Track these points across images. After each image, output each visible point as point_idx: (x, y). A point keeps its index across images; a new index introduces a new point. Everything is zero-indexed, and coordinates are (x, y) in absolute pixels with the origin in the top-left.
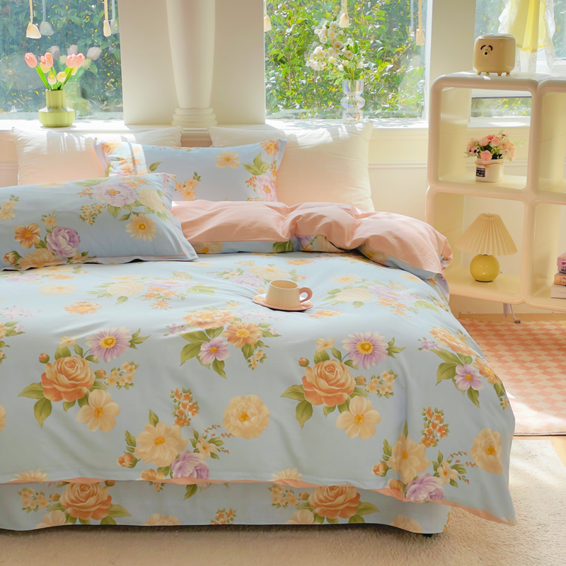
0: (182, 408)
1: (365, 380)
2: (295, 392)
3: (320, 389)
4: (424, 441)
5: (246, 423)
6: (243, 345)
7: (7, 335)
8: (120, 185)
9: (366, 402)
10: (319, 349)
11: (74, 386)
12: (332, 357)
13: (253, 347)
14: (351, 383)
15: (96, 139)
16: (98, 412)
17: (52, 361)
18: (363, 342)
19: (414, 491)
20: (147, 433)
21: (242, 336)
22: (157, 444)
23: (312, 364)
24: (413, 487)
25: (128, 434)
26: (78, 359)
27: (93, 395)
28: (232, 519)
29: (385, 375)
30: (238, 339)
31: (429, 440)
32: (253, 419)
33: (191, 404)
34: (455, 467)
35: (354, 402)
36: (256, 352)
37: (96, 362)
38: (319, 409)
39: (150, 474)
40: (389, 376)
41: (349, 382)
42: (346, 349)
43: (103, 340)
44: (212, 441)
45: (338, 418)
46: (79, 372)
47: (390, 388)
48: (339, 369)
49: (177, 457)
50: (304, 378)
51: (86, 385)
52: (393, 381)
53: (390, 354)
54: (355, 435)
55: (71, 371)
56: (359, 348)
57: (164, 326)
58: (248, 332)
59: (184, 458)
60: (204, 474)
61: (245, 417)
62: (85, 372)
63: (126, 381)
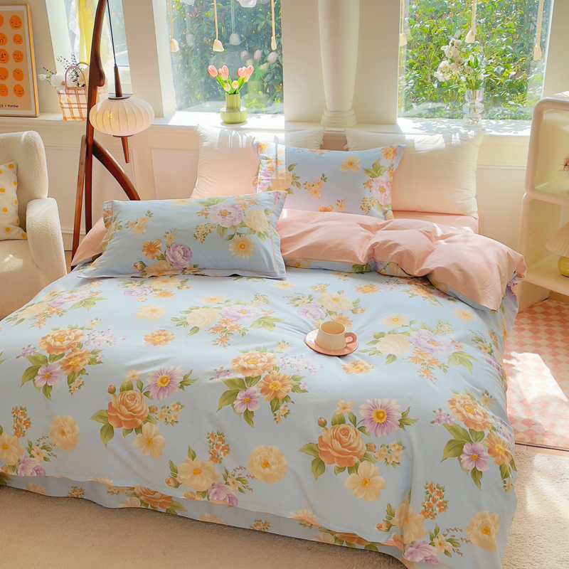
0: (215, 448)
1: (375, 447)
2: (311, 448)
3: (333, 450)
4: (423, 513)
5: (267, 469)
6: (273, 398)
7: (89, 364)
8: (232, 206)
9: (374, 468)
10: (338, 411)
11: (133, 416)
12: (348, 421)
13: (280, 401)
14: (362, 448)
15: (254, 138)
16: (149, 441)
17: (117, 392)
18: (379, 409)
19: (411, 553)
20: (187, 464)
21: (274, 388)
22: (195, 474)
23: (329, 426)
24: (411, 549)
25: (171, 463)
26: (138, 394)
27: (146, 427)
28: (267, 528)
29: (394, 446)
30: (270, 391)
31: (428, 512)
32: (273, 467)
33: (223, 445)
34: (450, 541)
35: (363, 466)
36: (282, 407)
37: (151, 398)
38: (331, 467)
39: (190, 495)
40: (398, 446)
41: (360, 447)
42: (361, 414)
43: (160, 377)
44: (238, 479)
45: (347, 479)
46: (137, 405)
47: (397, 458)
48: (352, 433)
49: (213, 485)
50: (320, 438)
51: (141, 417)
52: (402, 452)
53: (401, 426)
54: (361, 496)
55: (131, 404)
56: (374, 415)
57: (212, 369)
58: (280, 384)
59: (218, 487)
60: (234, 502)
61: (266, 464)
62: (142, 405)
63: (173, 418)
